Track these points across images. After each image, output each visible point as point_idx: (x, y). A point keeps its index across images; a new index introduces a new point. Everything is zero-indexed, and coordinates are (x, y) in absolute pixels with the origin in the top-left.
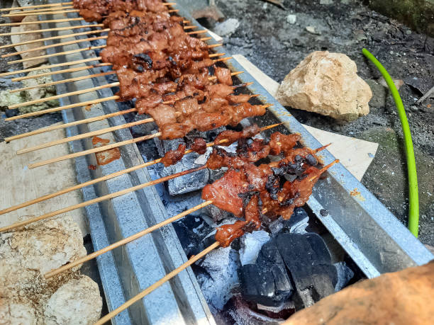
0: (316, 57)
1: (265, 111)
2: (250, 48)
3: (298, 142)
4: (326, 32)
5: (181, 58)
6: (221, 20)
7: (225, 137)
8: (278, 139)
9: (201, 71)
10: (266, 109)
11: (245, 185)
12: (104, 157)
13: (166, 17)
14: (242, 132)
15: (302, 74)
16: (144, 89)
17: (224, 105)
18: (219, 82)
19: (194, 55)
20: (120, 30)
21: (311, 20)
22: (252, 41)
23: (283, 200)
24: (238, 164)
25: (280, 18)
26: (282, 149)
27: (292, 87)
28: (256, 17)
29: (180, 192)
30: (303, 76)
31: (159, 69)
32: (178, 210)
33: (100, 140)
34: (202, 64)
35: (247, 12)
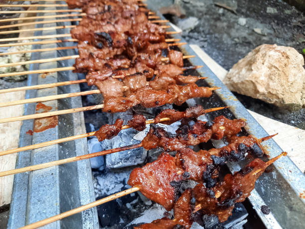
0: (264, 49)
1: (211, 93)
2: (205, 41)
3: (243, 128)
4: (271, 34)
5: (139, 40)
6: (182, 17)
7: (167, 116)
8: (222, 123)
9: (155, 52)
10: (213, 91)
11: (179, 172)
12: (40, 124)
13: (135, 8)
14: (185, 112)
15: (250, 64)
16: (99, 63)
17: (171, 83)
18: (171, 62)
19: (152, 38)
20: (93, 15)
21: (258, 24)
22: (208, 36)
23: (222, 196)
24: (176, 146)
25: (232, 20)
26: (226, 134)
27: (240, 74)
28: (213, 19)
29: (115, 166)
30: (251, 65)
31: (118, 48)
32: (116, 181)
33: (44, 106)
34: (157, 46)
35: (206, 14)
